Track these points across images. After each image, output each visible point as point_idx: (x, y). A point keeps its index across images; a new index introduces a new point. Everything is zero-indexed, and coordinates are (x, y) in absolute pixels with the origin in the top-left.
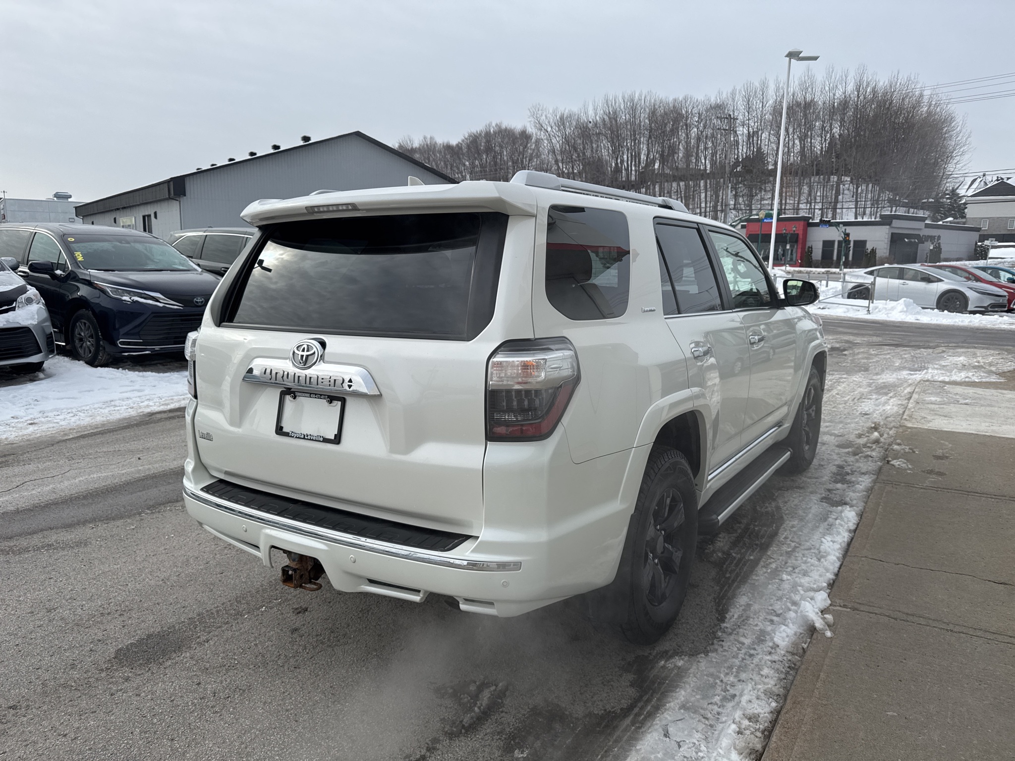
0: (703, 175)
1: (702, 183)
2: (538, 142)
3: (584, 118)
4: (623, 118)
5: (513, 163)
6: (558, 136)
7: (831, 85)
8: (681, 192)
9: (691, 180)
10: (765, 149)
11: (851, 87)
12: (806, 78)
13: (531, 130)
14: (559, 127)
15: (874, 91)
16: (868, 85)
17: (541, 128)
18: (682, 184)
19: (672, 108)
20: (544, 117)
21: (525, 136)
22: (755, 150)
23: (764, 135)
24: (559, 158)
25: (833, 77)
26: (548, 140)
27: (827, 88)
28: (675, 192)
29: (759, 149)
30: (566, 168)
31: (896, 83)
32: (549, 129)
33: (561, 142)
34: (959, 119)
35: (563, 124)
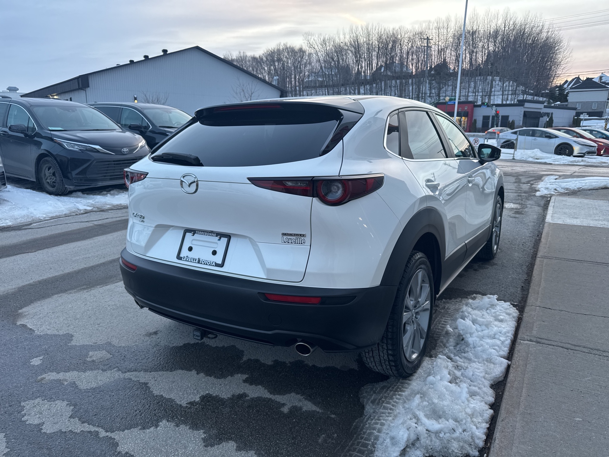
0: (411, 76)
1: (410, 81)
2: (310, 54)
3: (337, 41)
4: (362, 40)
5: (295, 68)
6: (322, 51)
7: (489, 20)
8: (397, 86)
9: (404, 79)
10: (448, 60)
11: (500, 22)
12: (473, 15)
13: (305, 47)
14: (322, 45)
15: (514, 24)
16: (511, 19)
17: (311, 46)
18: (398, 81)
19: (392, 34)
20: (312, 40)
21: (301, 50)
22: (442, 60)
23: (447, 51)
24: (323, 65)
25: (490, 15)
26: (315, 54)
27: (486, 22)
28: (394, 87)
29: (445, 60)
30: (327, 71)
31: (528, 18)
32: (316, 47)
33: (324, 55)
34: (564, 43)
35: (325, 44)
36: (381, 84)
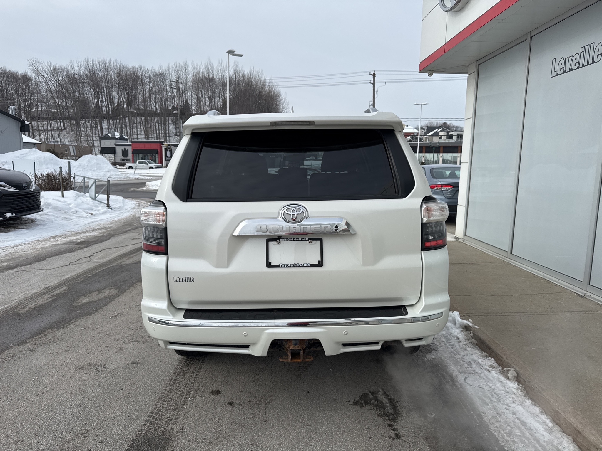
0: (153, 114)
1: (156, 119)
2: (37, 83)
3: (71, 71)
4: (100, 74)
5: (18, 95)
6: (53, 81)
7: (222, 70)
8: (143, 123)
9: (149, 116)
10: (189, 102)
11: (231, 72)
12: (208, 64)
13: (31, 74)
14: (53, 75)
15: (243, 76)
16: (239, 73)
17: (39, 74)
18: (143, 118)
20: (40, 67)
21: (25, 78)
22: (184, 102)
23: (188, 94)
24: (55, 95)
25: (222, 66)
26: (45, 83)
27: (220, 72)
29: (187, 101)
30: (61, 102)
31: (253, 74)
32: (46, 76)
33: (55, 85)
34: (283, 96)
35: (57, 73)
36: (125, 120)
